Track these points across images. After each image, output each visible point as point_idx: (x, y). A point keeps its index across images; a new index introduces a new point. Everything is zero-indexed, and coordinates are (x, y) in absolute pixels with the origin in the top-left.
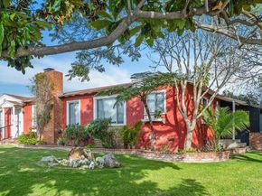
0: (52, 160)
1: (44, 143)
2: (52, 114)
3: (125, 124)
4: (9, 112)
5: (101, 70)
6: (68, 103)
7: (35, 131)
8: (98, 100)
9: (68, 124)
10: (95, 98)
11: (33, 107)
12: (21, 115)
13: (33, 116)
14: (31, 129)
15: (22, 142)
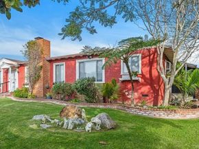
0: (44, 119)
1: (35, 97)
2: (41, 73)
3: (103, 82)
4: (6, 71)
5: (93, 31)
6: (54, 65)
7: (28, 86)
8: (80, 63)
9: (54, 81)
10: (78, 61)
11: (26, 68)
12: (16, 73)
13: (26, 75)
14: (24, 85)
15: (16, 96)
